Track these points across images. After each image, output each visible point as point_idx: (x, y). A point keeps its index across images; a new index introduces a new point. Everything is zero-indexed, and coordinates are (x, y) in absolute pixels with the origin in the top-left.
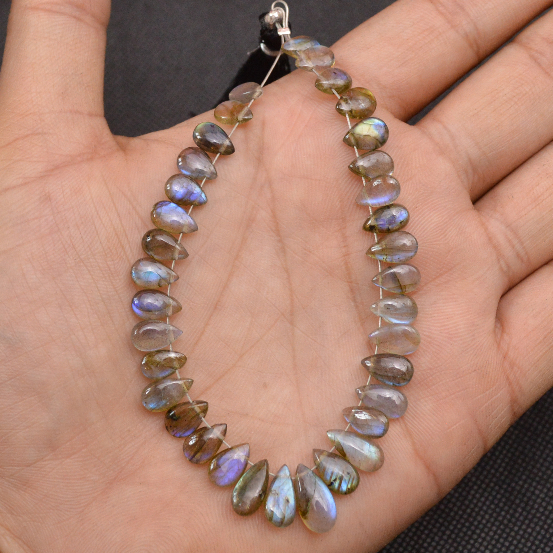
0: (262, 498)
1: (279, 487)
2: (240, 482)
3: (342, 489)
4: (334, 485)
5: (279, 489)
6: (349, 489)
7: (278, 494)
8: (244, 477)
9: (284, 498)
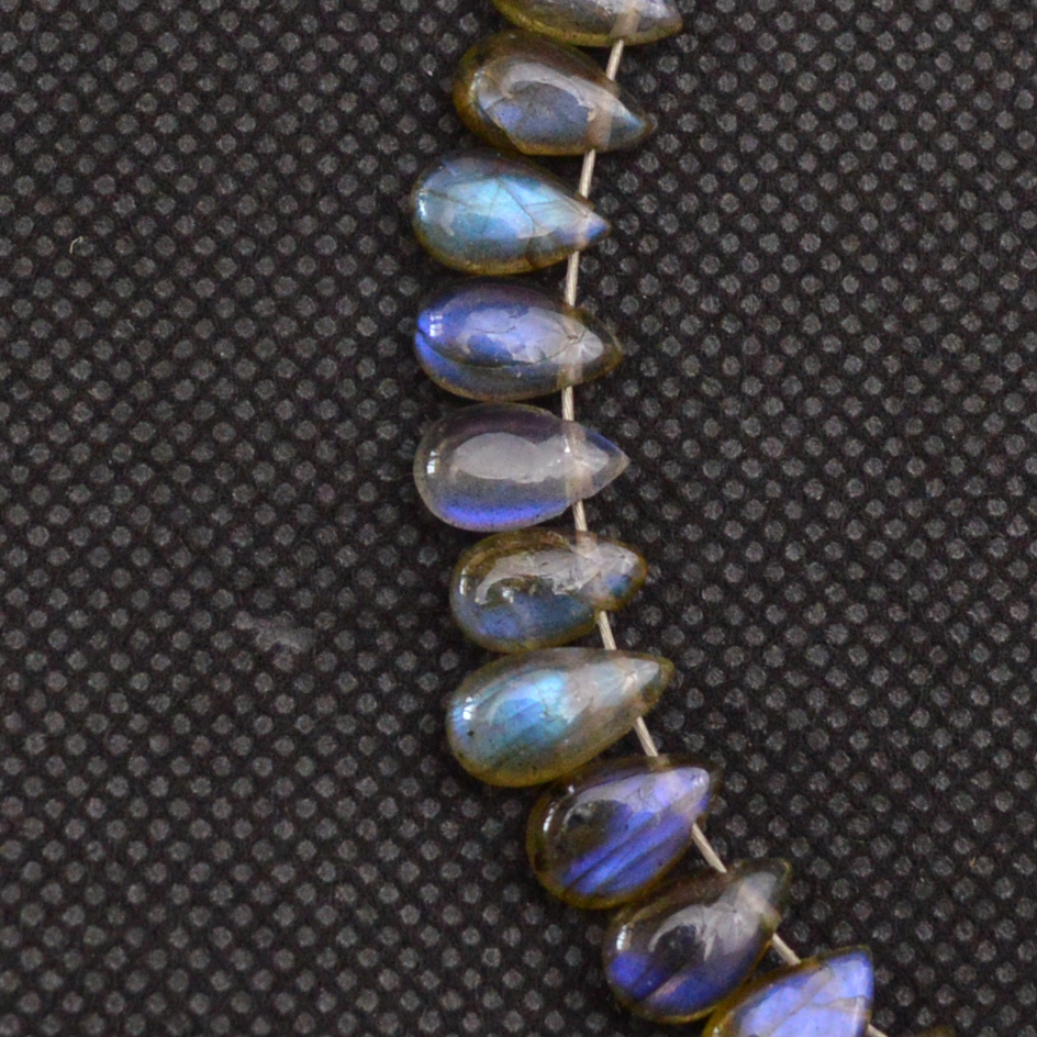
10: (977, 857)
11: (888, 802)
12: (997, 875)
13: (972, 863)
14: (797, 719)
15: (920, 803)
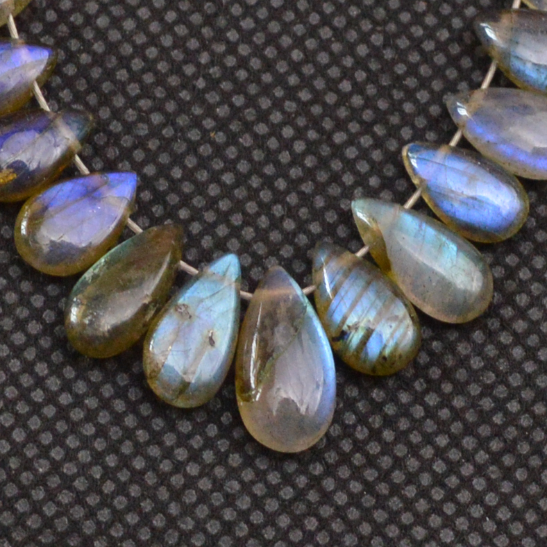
0: (148, 317)
1: (201, 301)
2: (97, 266)
3: (367, 354)
4: (349, 339)
5: (198, 306)
6: (384, 358)
7: (190, 317)
8: (111, 255)
9: (205, 332)
10: (216, 132)
11: (165, 92)
12: (227, 144)
13: (212, 135)
14: (114, 35)
15: (185, 95)
